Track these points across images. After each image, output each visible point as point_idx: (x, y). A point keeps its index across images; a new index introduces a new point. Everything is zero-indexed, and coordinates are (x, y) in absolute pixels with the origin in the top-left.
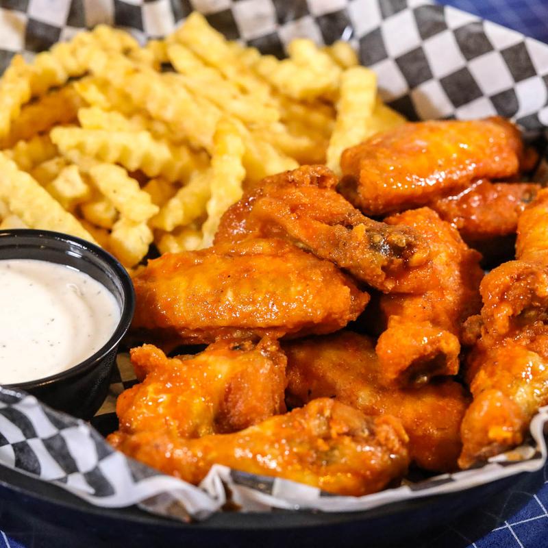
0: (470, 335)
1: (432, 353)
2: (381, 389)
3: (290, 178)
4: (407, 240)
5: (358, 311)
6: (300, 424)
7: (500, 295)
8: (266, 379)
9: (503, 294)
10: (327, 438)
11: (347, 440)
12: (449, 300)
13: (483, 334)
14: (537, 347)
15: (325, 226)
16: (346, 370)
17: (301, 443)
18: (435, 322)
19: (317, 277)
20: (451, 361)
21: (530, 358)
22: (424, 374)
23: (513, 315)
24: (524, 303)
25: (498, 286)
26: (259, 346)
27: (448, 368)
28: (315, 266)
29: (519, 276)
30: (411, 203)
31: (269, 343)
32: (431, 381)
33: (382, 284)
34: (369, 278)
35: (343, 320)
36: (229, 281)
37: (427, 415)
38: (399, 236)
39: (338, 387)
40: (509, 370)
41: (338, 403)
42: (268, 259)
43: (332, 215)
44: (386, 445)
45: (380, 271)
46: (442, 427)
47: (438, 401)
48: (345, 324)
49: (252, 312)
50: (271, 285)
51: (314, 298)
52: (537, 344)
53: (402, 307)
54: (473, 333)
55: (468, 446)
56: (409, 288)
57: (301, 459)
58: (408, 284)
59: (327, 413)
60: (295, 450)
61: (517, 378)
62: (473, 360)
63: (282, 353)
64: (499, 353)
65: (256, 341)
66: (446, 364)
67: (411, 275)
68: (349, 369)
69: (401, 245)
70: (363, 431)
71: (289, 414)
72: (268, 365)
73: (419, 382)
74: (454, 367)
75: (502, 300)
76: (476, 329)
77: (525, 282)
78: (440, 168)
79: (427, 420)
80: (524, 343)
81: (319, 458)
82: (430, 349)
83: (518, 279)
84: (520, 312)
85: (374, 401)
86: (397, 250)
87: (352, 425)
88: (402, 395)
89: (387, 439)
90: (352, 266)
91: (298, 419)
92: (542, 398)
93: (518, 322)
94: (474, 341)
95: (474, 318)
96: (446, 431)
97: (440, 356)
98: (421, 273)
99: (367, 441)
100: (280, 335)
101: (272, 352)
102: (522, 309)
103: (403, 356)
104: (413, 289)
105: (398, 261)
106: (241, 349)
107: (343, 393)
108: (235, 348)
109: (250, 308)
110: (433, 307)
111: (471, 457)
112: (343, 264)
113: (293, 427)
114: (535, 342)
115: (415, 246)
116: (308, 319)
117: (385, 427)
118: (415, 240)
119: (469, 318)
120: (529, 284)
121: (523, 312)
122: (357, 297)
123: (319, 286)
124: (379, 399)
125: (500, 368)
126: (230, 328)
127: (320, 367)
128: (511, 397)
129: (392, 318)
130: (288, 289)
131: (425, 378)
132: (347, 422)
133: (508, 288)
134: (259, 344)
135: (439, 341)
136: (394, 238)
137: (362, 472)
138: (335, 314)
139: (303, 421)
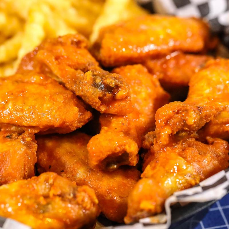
0: (147, 143)
1: (120, 152)
2: (91, 170)
3: (60, 40)
4: (116, 83)
5: (83, 122)
6: (33, 187)
7: (165, 121)
8: (21, 157)
9: (167, 121)
10: (46, 197)
11: (58, 199)
12: (141, 121)
13: (154, 143)
14: (184, 155)
15: (73, 70)
16: (74, 156)
17: (30, 198)
18: (127, 133)
19: (60, 99)
20: (132, 157)
21: (178, 160)
22: (115, 164)
23: (171, 134)
24: (179, 127)
25: (164, 116)
26: (21, 137)
27: (130, 162)
28: (61, 93)
29: (178, 111)
30: (131, 61)
31: (27, 136)
32: (119, 168)
33: (99, 107)
34: (92, 104)
35: (73, 127)
36: (12, 97)
37: (114, 188)
38: (111, 80)
39: (66, 166)
40: (164, 167)
41: (59, 176)
42: (36, 86)
43: (78, 64)
44: (82, 204)
45: (97, 100)
46: (121, 196)
47: (123, 180)
48: (75, 129)
49: (21, 116)
50: (33, 102)
51: (56, 112)
52: (185, 152)
53: (110, 122)
54: (149, 142)
55: (130, 211)
56: (114, 111)
57: (28, 208)
58: (114, 109)
59: (51, 181)
60: (26, 202)
61: (168, 172)
62: (147, 158)
63: (35, 142)
64: (161, 156)
65: (20, 133)
66: (129, 159)
67: (116, 104)
68: (75, 155)
69: (111, 86)
70: (70, 195)
71: (29, 179)
72: (23, 149)
73: (111, 168)
74: (134, 161)
75: (166, 124)
76: (151, 139)
77: (181, 115)
78: (152, 42)
79: (114, 191)
80: (177, 151)
81: (39, 208)
82: (118, 149)
83: (178, 113)
84: (175, 133)
85: (85, 176)
86: (109, 89)
87: (64, 190)
88: (102, 175)
89: (83, 201)
90: (82, 95)
91: (33, 183)
92: (182, 185)
93: (174, 138)
94: (149, 147)
95: (151, 133)
96: (124, 199)
97: (125, 155)
98: (122, 103)
99: (70, 201)
100: (36, 131)
101: (27, 141)
102: (177, 131)
103: (101, 152)
104: (117, 112)
105: (109, 95)
106: (10, 138)
107: (68, 170)
108: (7, 136)
109: (19, 114)
110: (129, 124)
111: (131, 217)
112: (78, 93)
113: (29, 188)
114: (185, 151)
115: (120, 87)
116: (51, 124)
117: (83, 194)
118: (121, 83)
119: (149, 133)
120: (183, 116)
121: (178, 133)
122: (83, 114)
123: (60, 105)
124: (89, 175)
125: (159, 165)
126: (9, 124)
127: (58, 153)
128: (160, 184)
129: (103, 128)
130: (42, 105)
131: (115, 166)
132: (61, 188)
133: (171, 118)
134: (21, 136)
135: (125, 145)
136: (108, 81)
137: (64, 220)
138: (68, 122)
139: (35, 185)
